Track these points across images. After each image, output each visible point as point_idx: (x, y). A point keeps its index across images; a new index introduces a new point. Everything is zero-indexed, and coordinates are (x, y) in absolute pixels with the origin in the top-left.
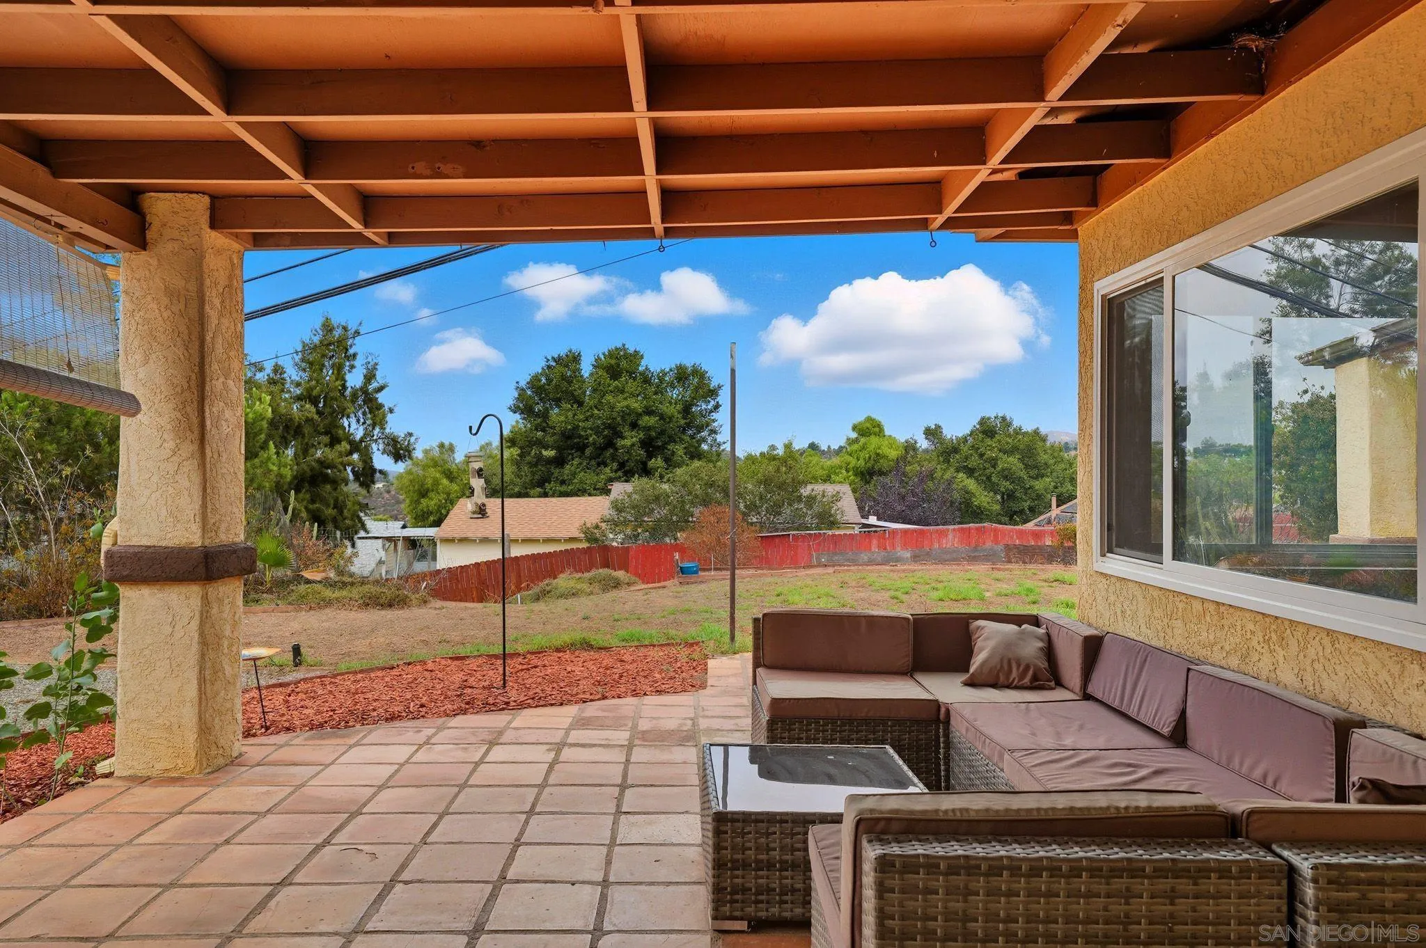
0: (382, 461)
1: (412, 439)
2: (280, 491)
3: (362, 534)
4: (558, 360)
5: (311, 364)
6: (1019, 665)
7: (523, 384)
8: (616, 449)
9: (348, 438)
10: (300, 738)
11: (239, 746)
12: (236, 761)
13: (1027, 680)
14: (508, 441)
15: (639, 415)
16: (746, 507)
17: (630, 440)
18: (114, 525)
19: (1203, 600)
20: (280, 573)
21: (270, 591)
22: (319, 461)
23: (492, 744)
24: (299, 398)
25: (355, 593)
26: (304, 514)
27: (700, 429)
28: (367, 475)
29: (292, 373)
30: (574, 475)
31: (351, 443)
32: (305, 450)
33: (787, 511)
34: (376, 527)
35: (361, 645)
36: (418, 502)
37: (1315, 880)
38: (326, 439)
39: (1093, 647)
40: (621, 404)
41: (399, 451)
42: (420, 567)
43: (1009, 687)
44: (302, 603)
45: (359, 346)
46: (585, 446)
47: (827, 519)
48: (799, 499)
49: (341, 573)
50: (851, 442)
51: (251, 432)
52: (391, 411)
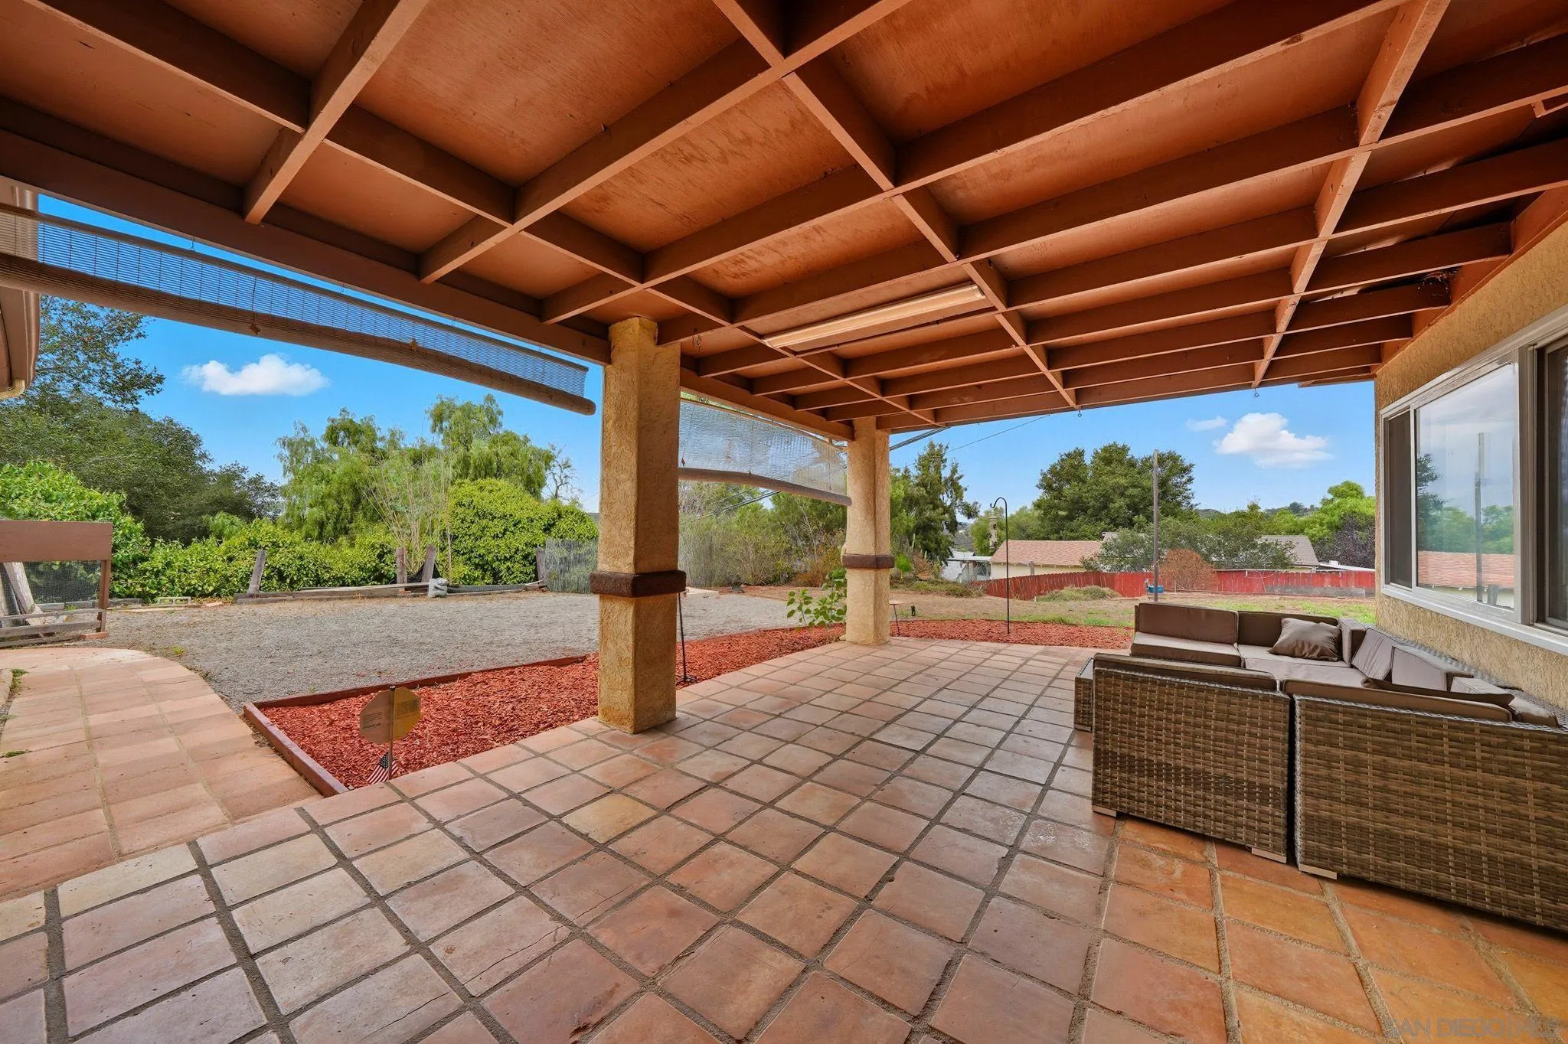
0: (961, 518)
1: (978, 506)
2: (909, 534)
3: (950, 558)
4: (1069, 455)
5: (923, 466)
6: (1310, 645)
7: (1045, 471)
8: (1109, 511)
9: (942, 505)
10: (911, 640)
11: (888, 638)
12: (887, 643)
13: (1315, 655)
14: (1038, 505)
15: (1127, 488)
16: (1207, 550)
17: (1119, 503)
18: (845, 546)
19: (1431, 612)
20: (908, 575)
21: (902, 583)
22: (927, 518)
23: (995, 653)
24: (918, 485)
25: (943, 587)
26: (920, 546)
27: (1175, 496)
28: (953, 526)
29: (914, 472)
30: (1080, 526)
31: (944, 507)
32: (921, 513)
33: (1242, 555)
34: (958, 555)
35: (944, 611)
36: (982, 542)
37: (1300, 706)
38: (931, 506)
39: (1358, 637)
40: (1111, 481)
41: (970, 512)
42: (981, 578)
43: (1302, 657)
44: (917, 590)
45: (948, 456)
46: (1088, 508)
47: (1281, 560)
48: (1254, 546)
49: (937, 577)
50: (1325, 502)
51: (893, 504)
52: (966, 490)
